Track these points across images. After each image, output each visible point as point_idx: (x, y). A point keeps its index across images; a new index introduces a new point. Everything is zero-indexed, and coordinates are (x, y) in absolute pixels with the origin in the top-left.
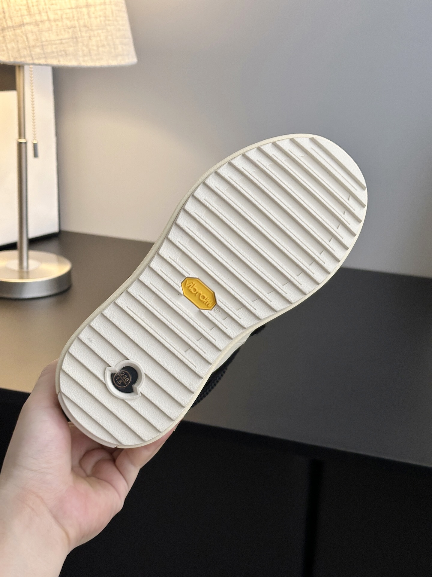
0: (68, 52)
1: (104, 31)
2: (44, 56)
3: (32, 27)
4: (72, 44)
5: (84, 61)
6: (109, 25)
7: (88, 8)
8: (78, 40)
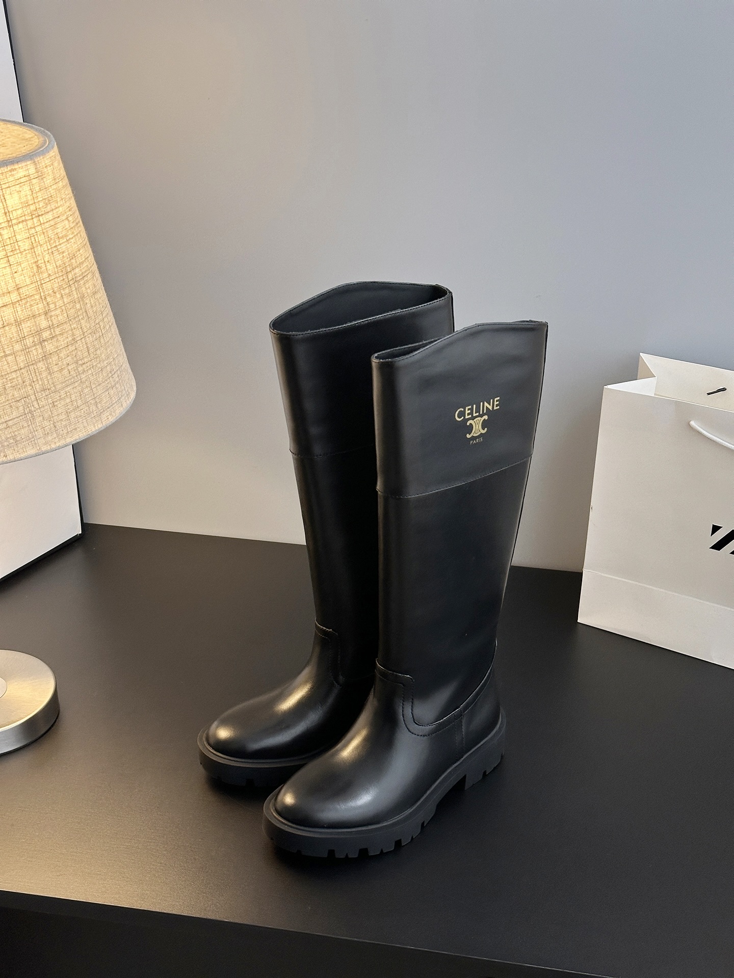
7: (46, 359)
8: (35, 415)
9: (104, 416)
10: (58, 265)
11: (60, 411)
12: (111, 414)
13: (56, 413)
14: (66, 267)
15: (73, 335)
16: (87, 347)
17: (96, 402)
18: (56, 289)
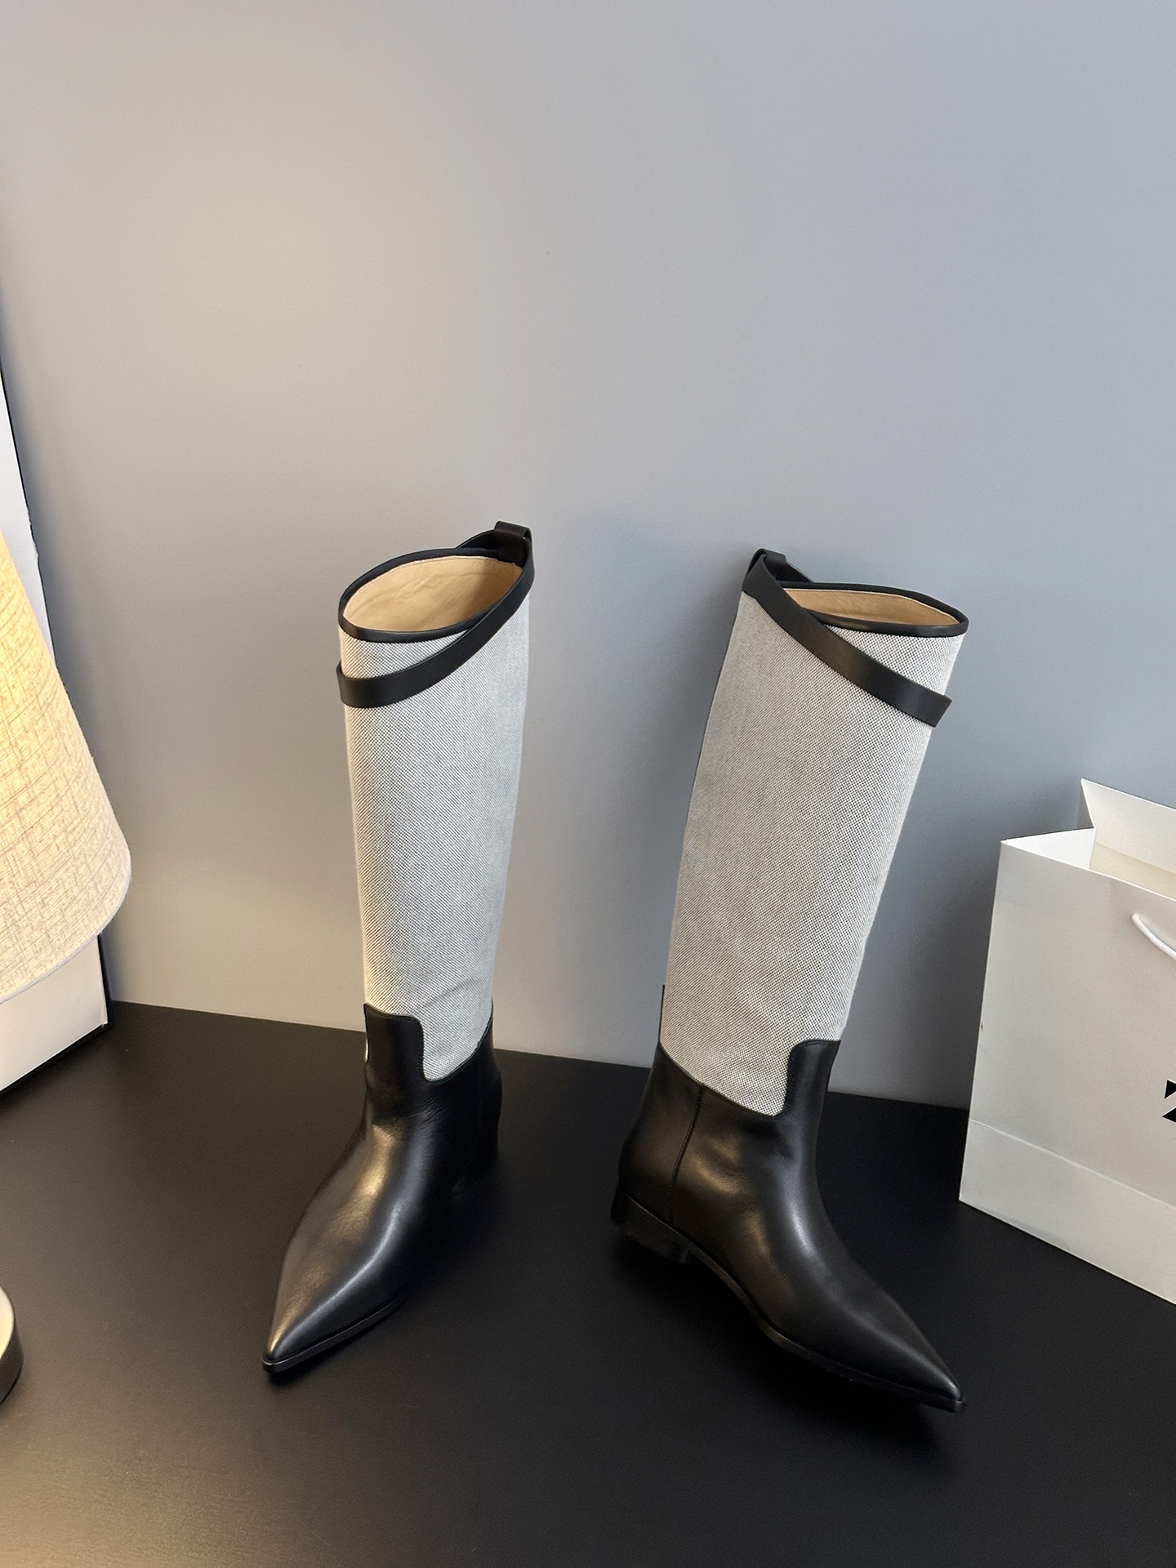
1: (69, 864)
4: (9, 944)
5: (39, 966)
7: (26, 837)
8: (20, 925)
9: (106, 902)
10: (25, 688)
11: (52, 910)
12: (114, 896)
13: (47, 916)
14: (35, 687)
15: (57, 789)
16: (75, 803)
17: (96, 884)
18: (27, 726)
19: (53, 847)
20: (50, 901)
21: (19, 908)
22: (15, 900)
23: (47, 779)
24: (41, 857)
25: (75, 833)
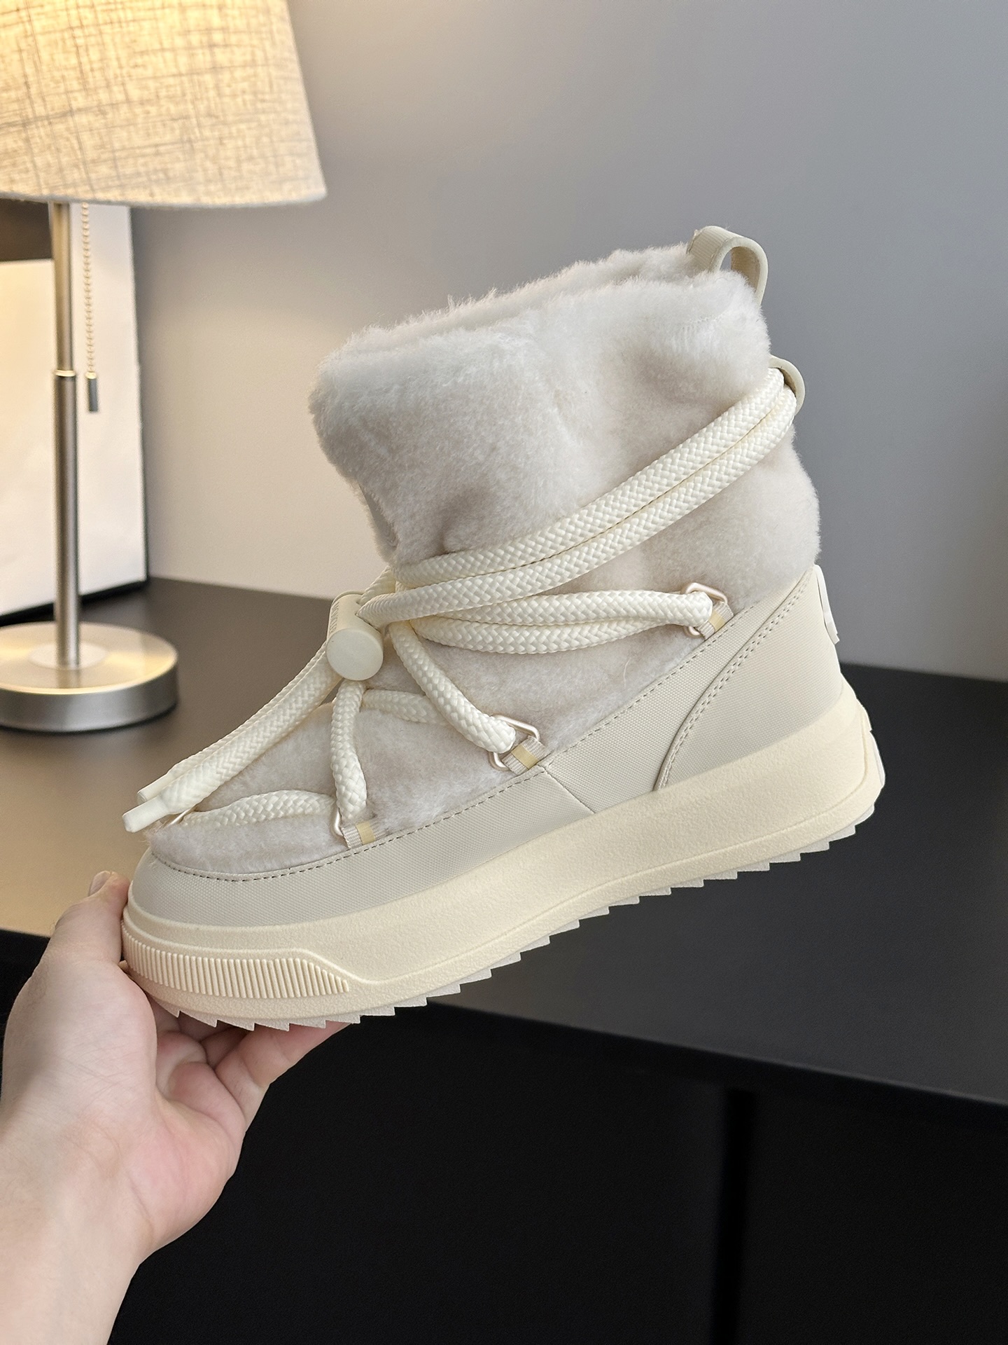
0: (171, 174)
1: (254, 125)
2: (117, 183)
3: (91, 118)
4: (181, 157)
5: (208, 193)
6: (264, 112)
7: (216, 73)
8: (195, 147)
11: (229, 153)
13: (222, 155)
15: (253, 54)
16: (270, 82)
17: (277, 163)
19: (239, 100)
20: (230, 144)
21: (196, 130)
22: (194, 121)
23: (245, 38)
24: (226, 100)
25: (265, 105)
